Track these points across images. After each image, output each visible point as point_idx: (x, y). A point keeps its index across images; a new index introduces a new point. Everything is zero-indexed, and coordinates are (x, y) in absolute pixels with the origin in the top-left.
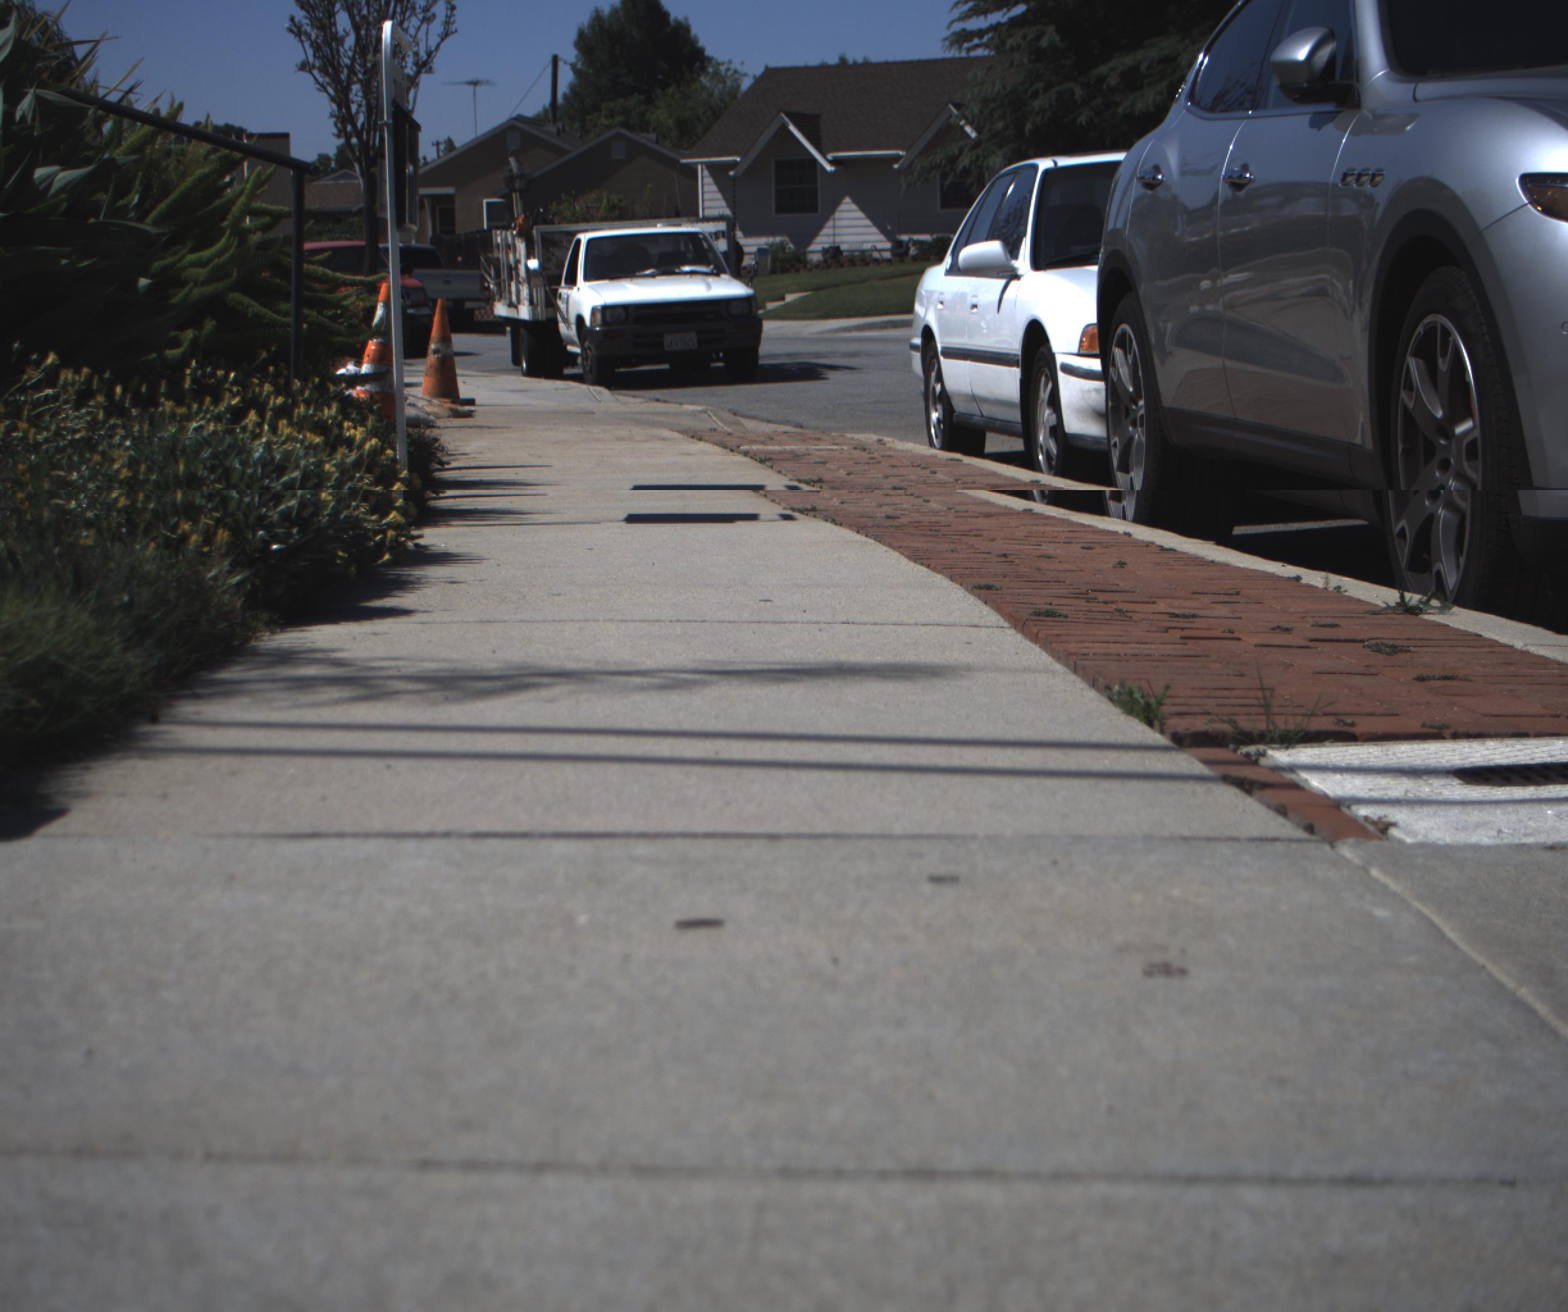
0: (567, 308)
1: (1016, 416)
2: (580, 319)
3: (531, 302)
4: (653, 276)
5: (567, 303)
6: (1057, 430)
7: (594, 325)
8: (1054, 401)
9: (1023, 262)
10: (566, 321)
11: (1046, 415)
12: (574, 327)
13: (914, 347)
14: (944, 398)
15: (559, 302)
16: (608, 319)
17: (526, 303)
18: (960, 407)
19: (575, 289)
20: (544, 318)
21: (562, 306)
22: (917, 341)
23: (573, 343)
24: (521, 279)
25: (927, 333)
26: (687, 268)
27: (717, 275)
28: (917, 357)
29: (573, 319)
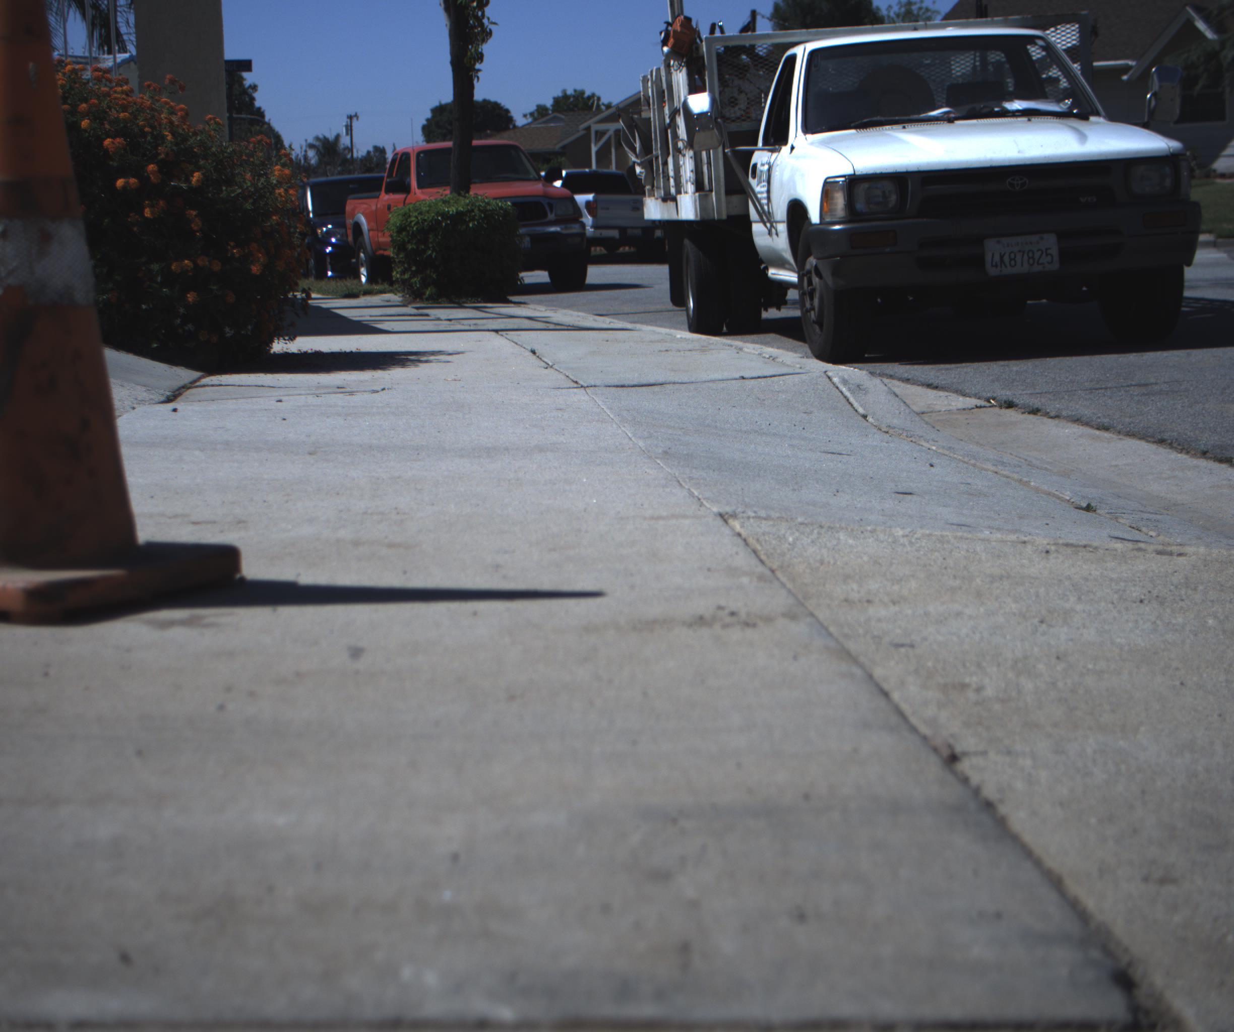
0: (768, 192)
2: (797, 209)
3: (699, 186)
4: (948, 119)
5: (769, 182)
7: (828, 219)
10: (766, 217)
12: (782, 228)
15: (753, 182)
16: (860, 206)
17: (690, 188)
19: (785, 149)
20: (724, 217)
21: (759, 188)
23: (781, 264)
24: (680, 145)
26: (1017, 105)
27: (1083, 117)
29: (780, 211)
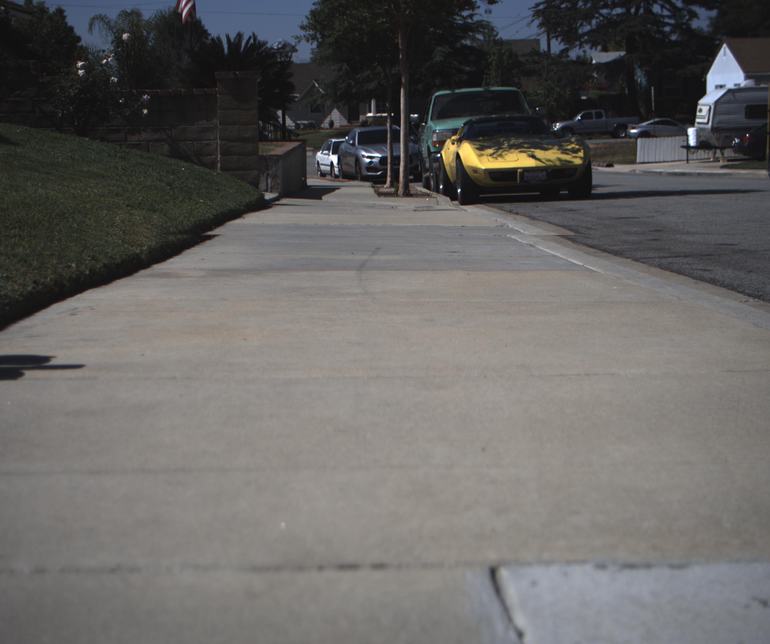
1: (330, 172)
6: (335, 174)
8: (334, 171)
9: (331, 154)
11: (333, 172)
13: (316, 163)
14: (321, 171)
18: (323, 172)
22: (316, 162)
25: (318, 162)
28: (316, 165)
